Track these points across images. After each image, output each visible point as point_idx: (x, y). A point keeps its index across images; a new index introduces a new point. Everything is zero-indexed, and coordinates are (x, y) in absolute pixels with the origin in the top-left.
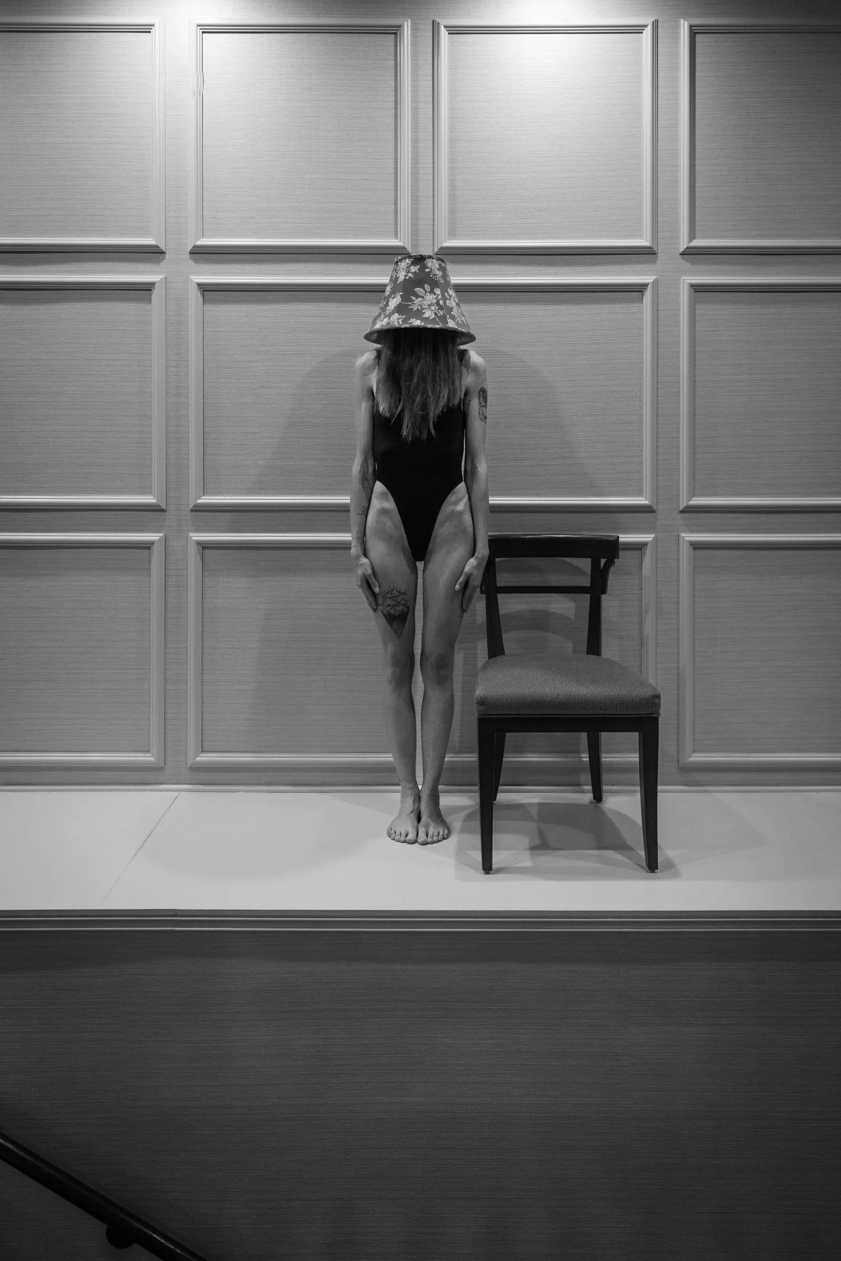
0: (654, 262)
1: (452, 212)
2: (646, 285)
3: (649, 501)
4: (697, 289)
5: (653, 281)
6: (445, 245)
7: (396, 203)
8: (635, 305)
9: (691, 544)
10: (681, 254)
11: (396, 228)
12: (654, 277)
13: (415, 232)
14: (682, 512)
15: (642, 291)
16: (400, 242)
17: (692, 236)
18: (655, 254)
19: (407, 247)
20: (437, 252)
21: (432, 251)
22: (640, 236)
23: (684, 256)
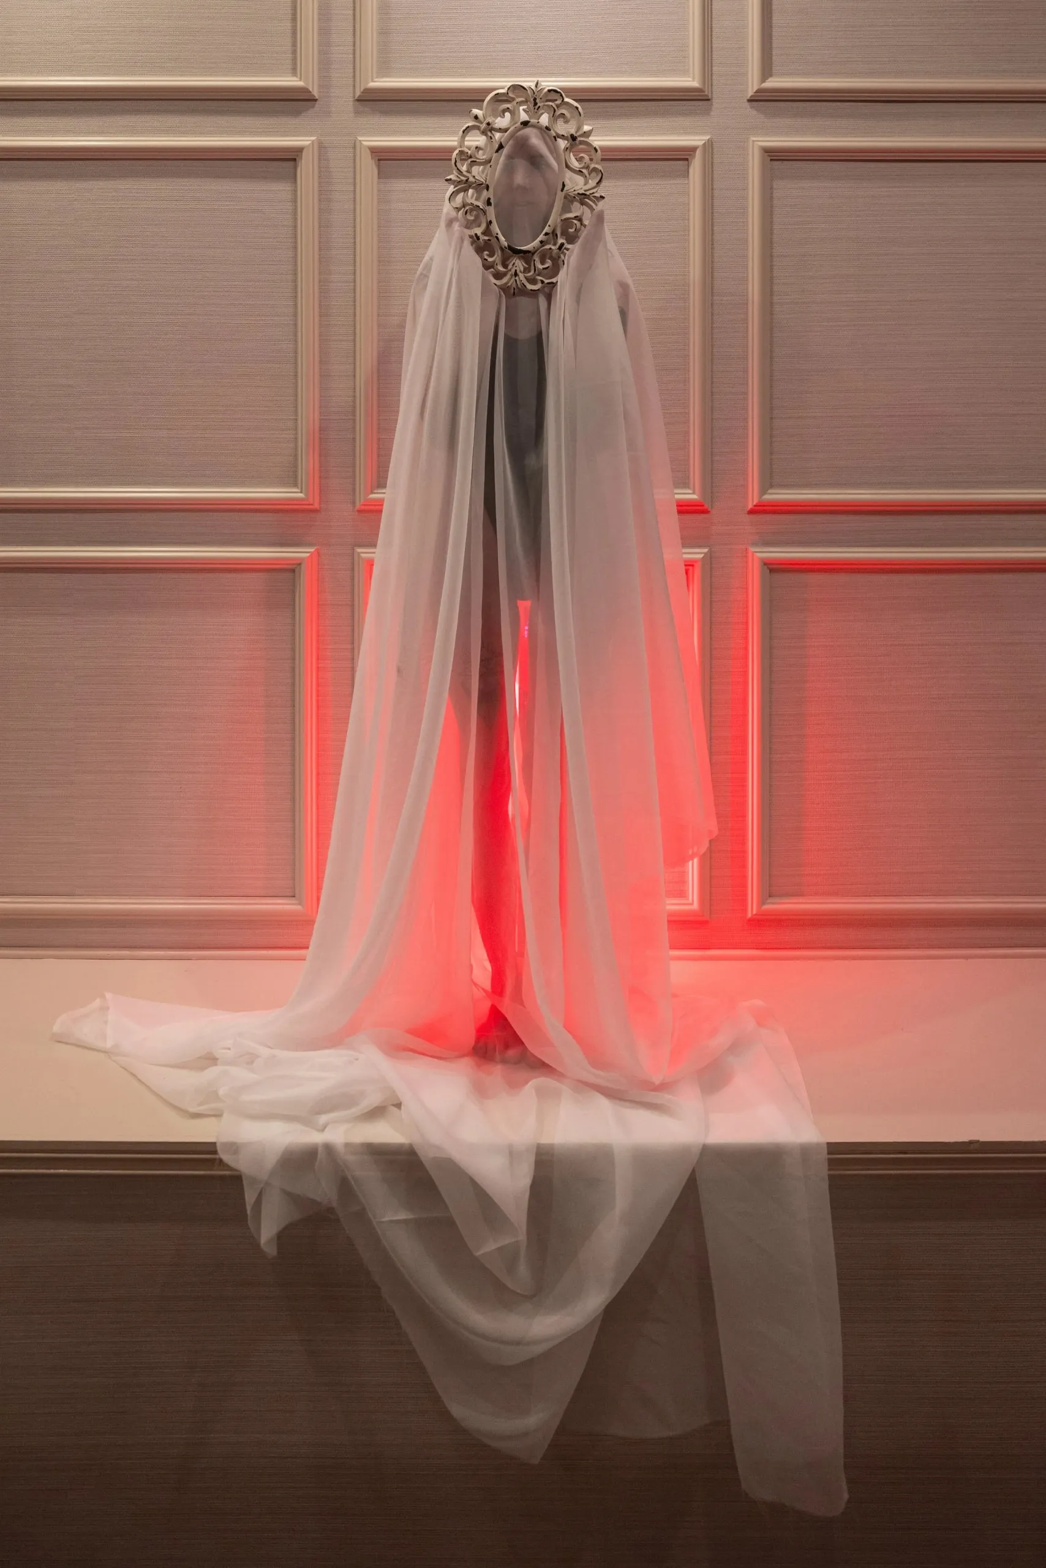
0: (707, 112)
1: (384, 32)
2: (693, 150)
3: (697, 496)
4: (773, 156)
5: (704, 144)
6: (372, 85)
7: (294, 19)
8: (677, 182)
9: (765, 564)
10: (749, 101)
11: (294, 59)
12: (708, 137)
13: (325, 64)
14: (751, 512)
15: (687, 160)
16: (300, 80)
17: (767, 71)
18: (708, 100)
19: (311, 90)
20: (359, 96)
21: (352, 95)
22: (685, 72)
23: (755, 104)
